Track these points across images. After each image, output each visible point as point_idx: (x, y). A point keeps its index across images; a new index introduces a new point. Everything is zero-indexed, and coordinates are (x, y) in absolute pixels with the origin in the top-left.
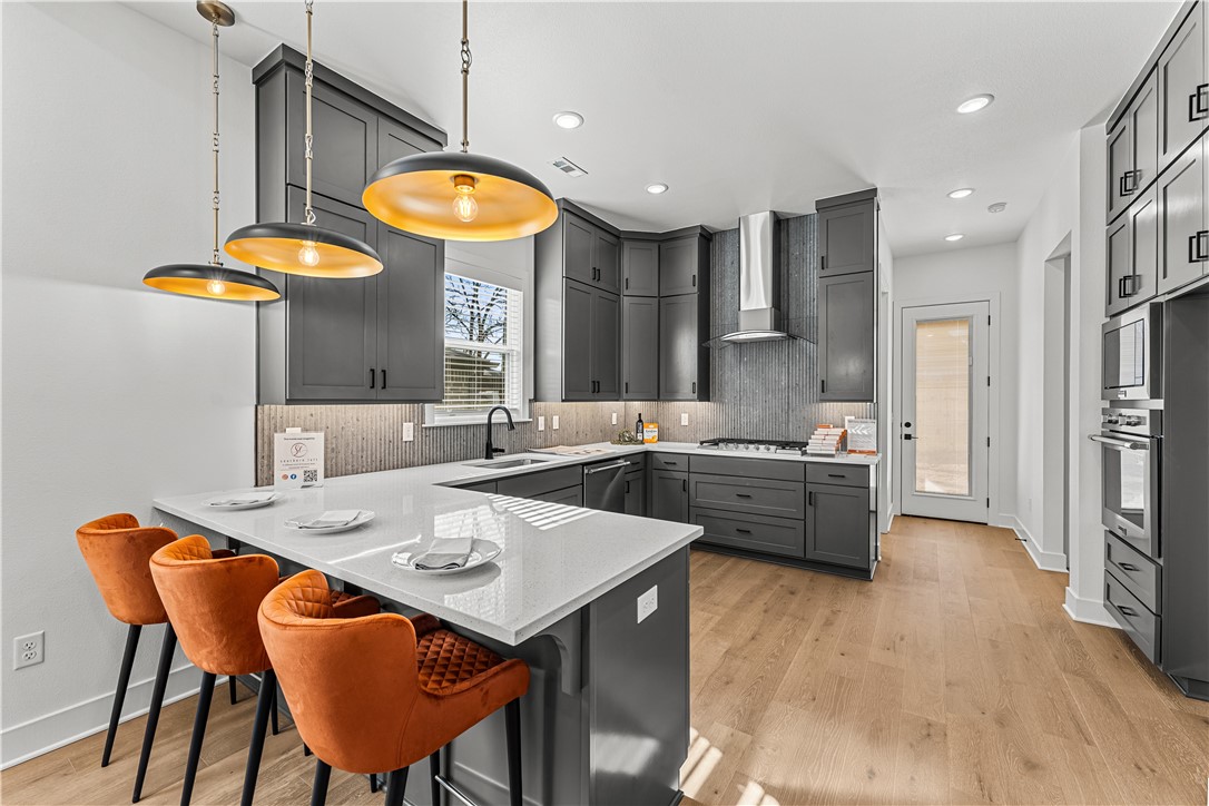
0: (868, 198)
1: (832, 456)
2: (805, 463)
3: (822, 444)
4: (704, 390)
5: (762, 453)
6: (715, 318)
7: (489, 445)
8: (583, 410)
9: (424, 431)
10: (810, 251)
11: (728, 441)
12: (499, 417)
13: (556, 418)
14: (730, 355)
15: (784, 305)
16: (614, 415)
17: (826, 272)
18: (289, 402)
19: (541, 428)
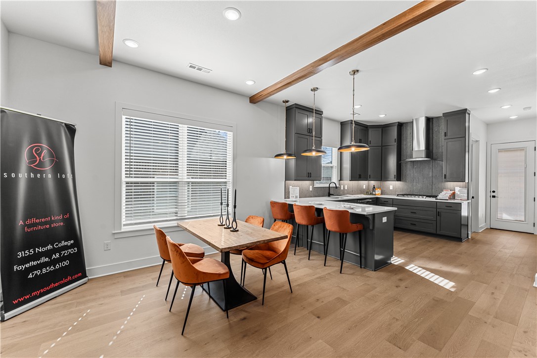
0: (464, 112)
1: (447, 200)
2: (437, 202)
3: (444, 196)
4: (399, 178)
5: (420, 199)
6: (404, 152)
7: (329, 193)
8: (355, 183)
9: (314, 188)
10: (441, 129)
11: (407, 195)
12: (332, 185)
13: (346, 186)
14: (409, 166)
15: (431, 148)
16: (364, 186)
17: (446, 138)
18: (295, 180)
19: (342, 189)
